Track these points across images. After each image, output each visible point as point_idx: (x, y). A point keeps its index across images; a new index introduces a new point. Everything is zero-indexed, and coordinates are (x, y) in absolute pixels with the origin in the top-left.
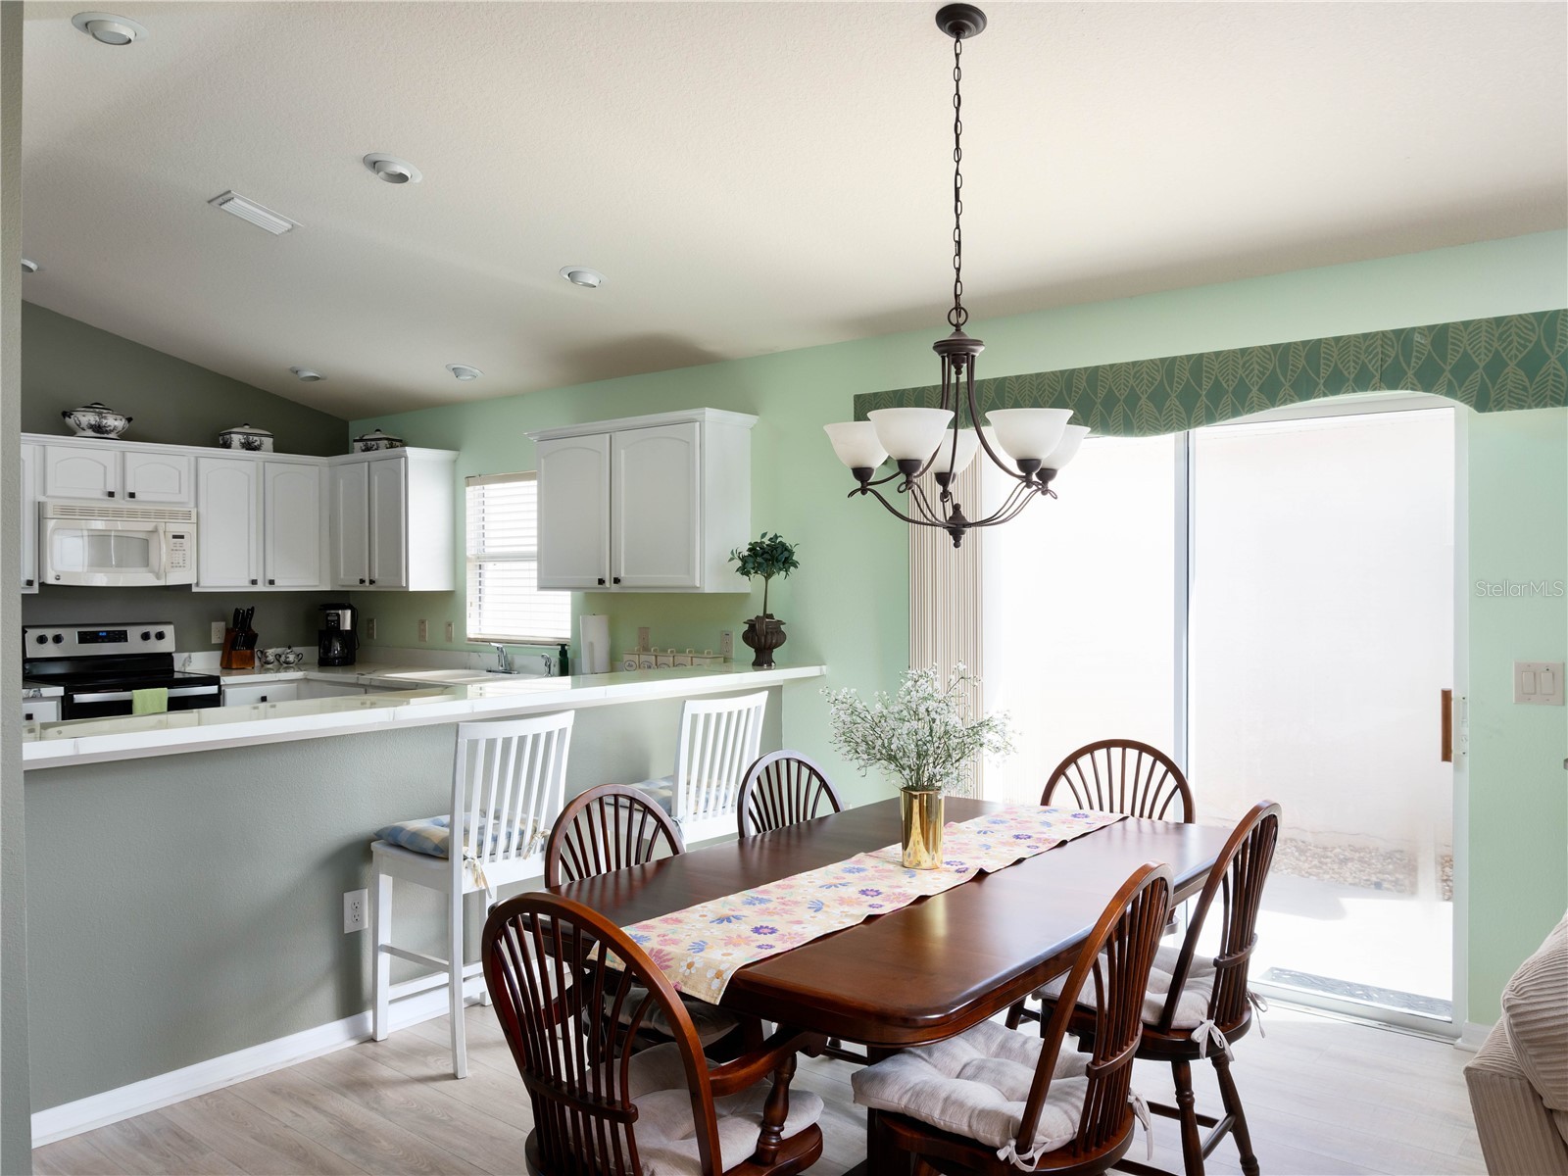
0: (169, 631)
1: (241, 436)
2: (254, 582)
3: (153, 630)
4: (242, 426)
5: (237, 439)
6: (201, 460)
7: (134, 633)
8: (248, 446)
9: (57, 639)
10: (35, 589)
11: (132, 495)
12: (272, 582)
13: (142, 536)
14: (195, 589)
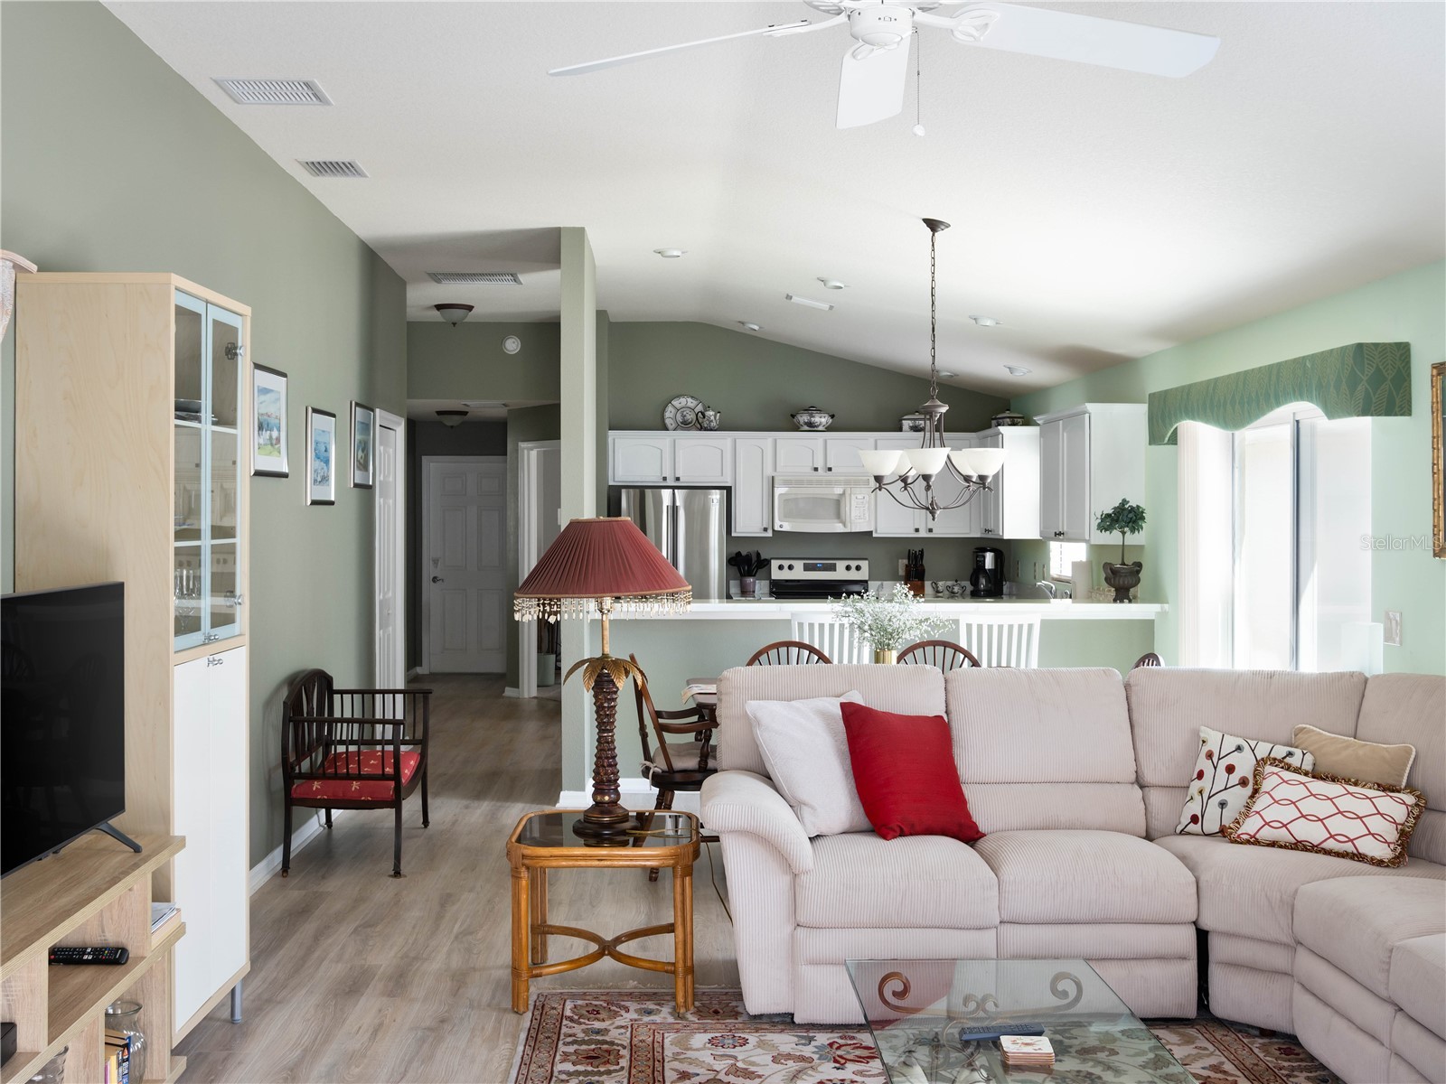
0: (864, 564)
1: (909, 422)
2: (917, 530)
3: (853, 564)
4: (913, 414)
5: (906, 424)
6: (878, 441)
7: (841, 565)
8: (915, 429)
9: (790, 567)
10: (769, 534)
11: (830, 469)
12: (931, 530)
13: (835, 497)
14: (874, 535)
